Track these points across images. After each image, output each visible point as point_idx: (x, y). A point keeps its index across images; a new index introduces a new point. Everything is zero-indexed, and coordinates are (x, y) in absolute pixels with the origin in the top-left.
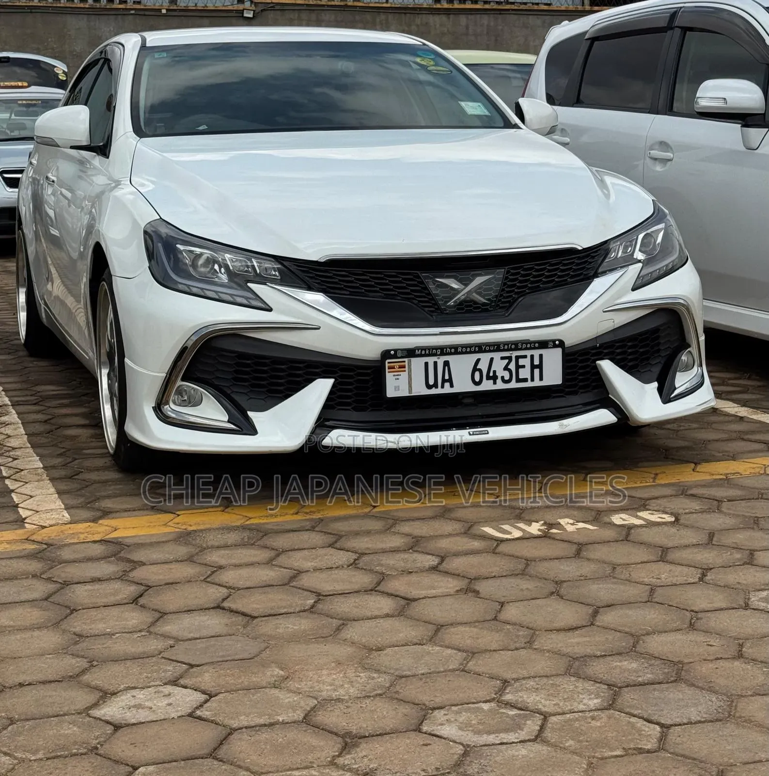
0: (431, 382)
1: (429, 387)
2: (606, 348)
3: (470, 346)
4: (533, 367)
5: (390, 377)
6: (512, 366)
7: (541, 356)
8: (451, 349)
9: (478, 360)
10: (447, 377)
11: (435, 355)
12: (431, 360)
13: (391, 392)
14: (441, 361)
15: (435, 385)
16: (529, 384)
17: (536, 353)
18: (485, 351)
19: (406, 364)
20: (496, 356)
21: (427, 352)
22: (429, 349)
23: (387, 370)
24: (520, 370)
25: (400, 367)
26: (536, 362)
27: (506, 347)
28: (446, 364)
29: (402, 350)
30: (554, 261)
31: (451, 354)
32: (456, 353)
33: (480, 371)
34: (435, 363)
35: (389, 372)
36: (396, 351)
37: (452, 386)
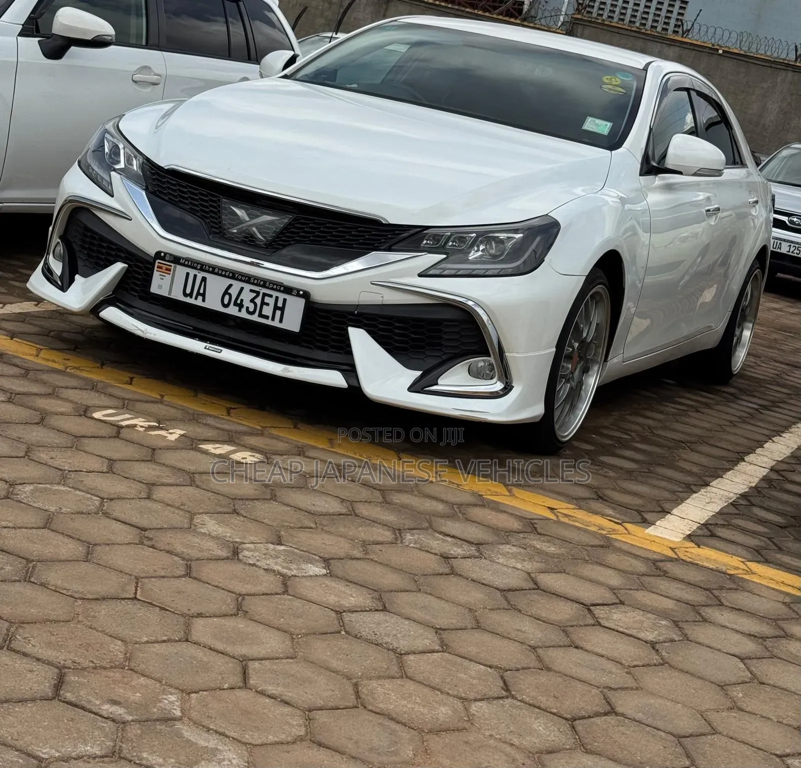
0: (188, 291)
1: (185, 295)
3: (225, 270)
4: (276, 308)
5: (156, 275)
6: (258, 301)
7: (285, 300)
8: (209, 267)
9: (230, 286)
10: (201, 291)
11: (195, 268)
12: (192, 272)
13: (154, 289)
14: (200, 275)
15: (191, 295)
16: (268, 322)
17: (282, 296)
18: (237, 279)
19: (172, 268)
20: (247, 287)
21: (190, 264)
22: (192, 262)
23: (156, 268)
24: (265, 307)
25: (167, 269)
26: (280, 304)
27: (256, 282)
28: (204, 279)
29: (171, 255)
30: (349, 225)
31: (208, 272)
32: (213, 272)
33: (230, 295)
34: (195, 276)
35: (157, 271)
36: (165, 254)
37: (204, 300)
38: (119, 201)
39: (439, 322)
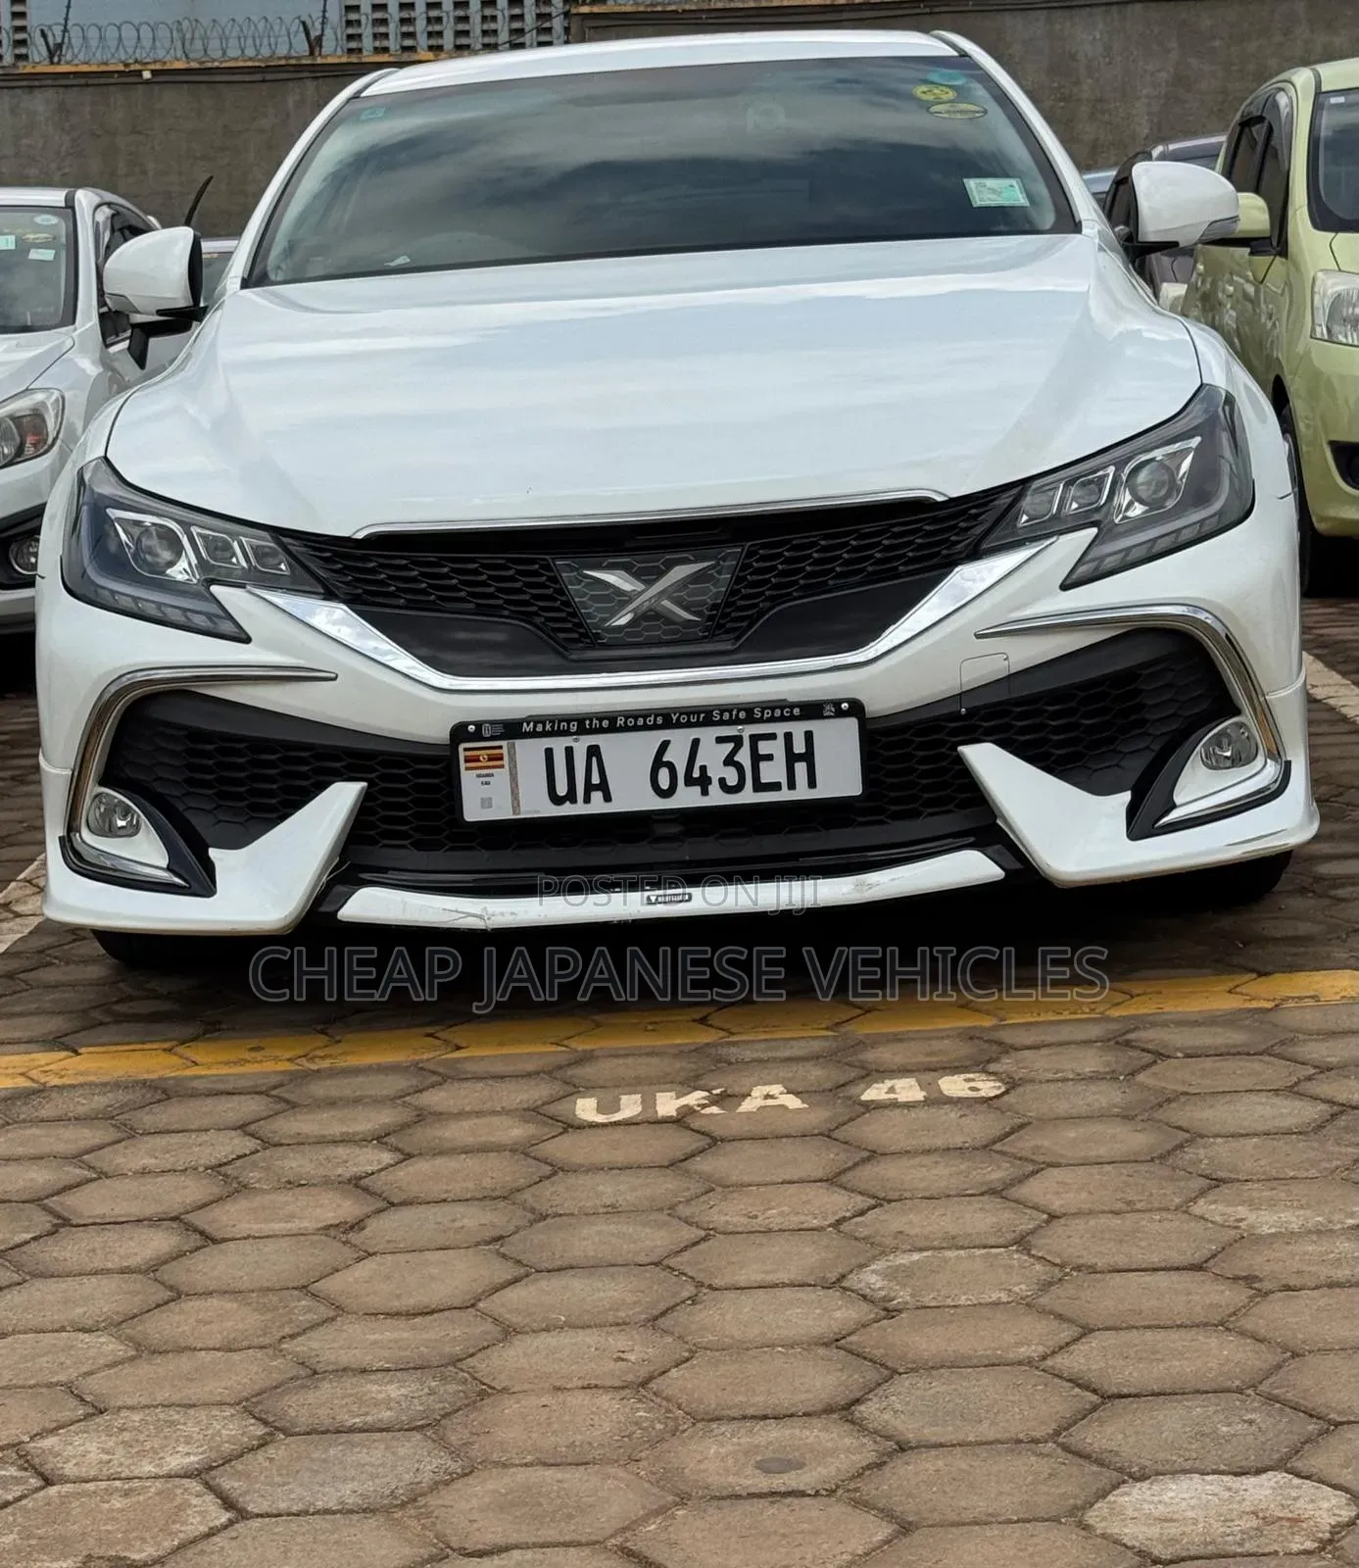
0: (562, 790)
1: (557, 800)
2: (989, 717)
3: (645, 714)
4: (792, 758)
5: (469, 780)
6: (744, 757)
7: (809, 736)
8: (601, 720)
9: (665, 745)
10: (596, 780)
11: (566, 733)
12: (559, 745)
13: (473, 811)
14: (581, 746)
15: (571, 797)
16: (784, 795)
17: (798, 729)
18: (679, 725)
19: (505, 751)
20: (707, 735)
21: (548, 727)
22: (552, 722)
23: (463, 765)
24: (763, 765)
25: (491, 759)
26: (799, 747)
27: (726, 716)
28: (594, 752)
29: (492, 723)
30: (867, 528)
31: (601, 731)
32: (613, 729)
33: (671, 766)
34: (569, 751)
35: (467, 769)
36: (479, 725)
37: (608, 798)
38: (270, 645)
39: (1130, 675)
